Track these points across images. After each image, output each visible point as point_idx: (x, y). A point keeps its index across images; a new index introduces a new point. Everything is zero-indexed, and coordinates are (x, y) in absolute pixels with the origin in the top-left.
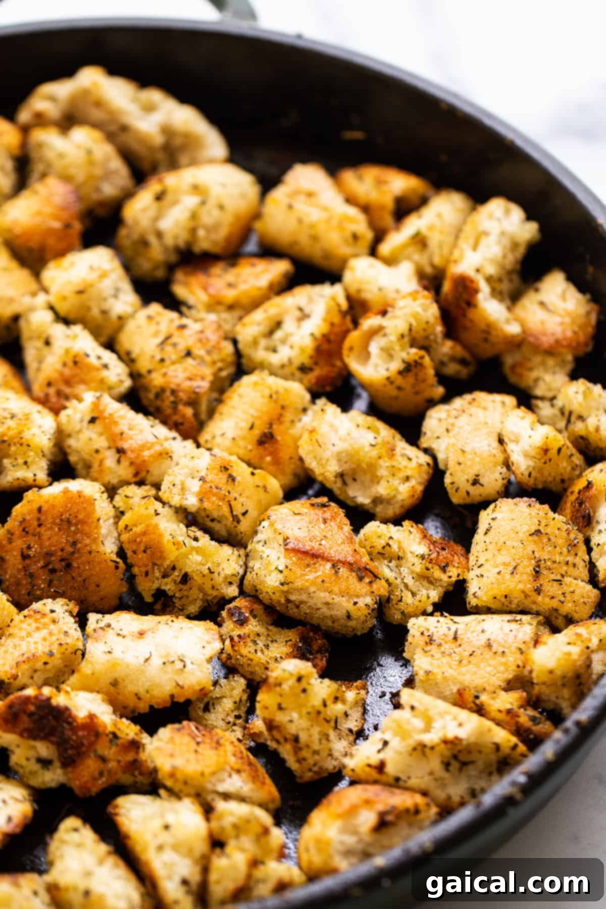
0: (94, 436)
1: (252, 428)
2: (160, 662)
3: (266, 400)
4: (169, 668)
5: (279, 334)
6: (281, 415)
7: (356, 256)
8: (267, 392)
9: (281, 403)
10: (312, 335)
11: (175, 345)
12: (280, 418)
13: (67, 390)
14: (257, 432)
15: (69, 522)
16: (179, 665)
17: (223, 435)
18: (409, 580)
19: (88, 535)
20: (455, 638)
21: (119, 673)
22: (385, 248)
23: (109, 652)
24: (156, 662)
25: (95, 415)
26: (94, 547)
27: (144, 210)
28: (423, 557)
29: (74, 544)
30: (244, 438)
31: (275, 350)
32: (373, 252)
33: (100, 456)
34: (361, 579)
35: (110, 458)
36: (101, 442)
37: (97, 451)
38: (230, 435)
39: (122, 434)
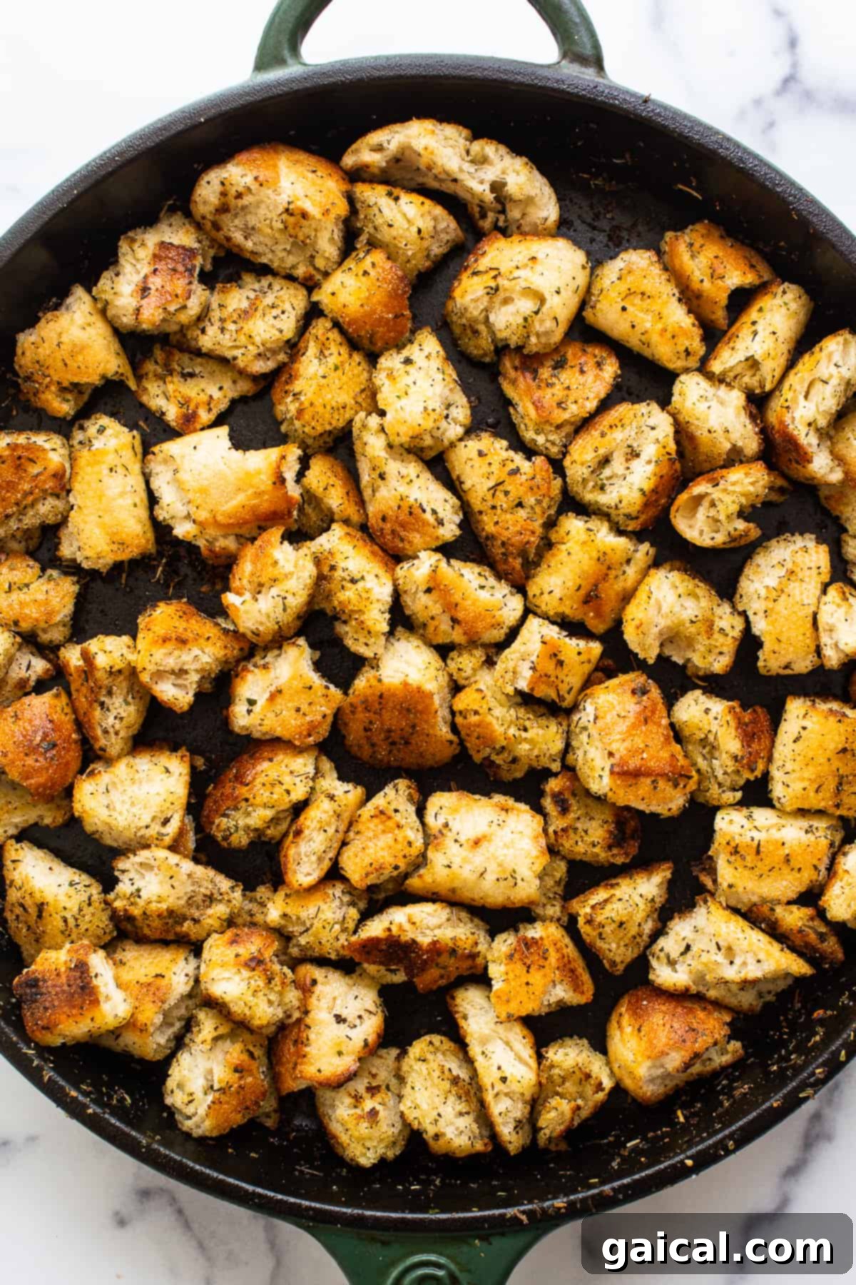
0: (430, 604)
1: (579, 588)
2: (494, 877)
3: (593, 562)
4: (502, 883)
5: (607, 472)
6: (607, 575)
7: (687, 370)
8: (595, 555)
9: (608, 562)
10: (641, 490)
11: (506, 493)
12: (605, 577)
13: (403, 533)
14: (582, 592)
15: (408, 710)
16: (511, 881)
17: (551, 592)
18: (719, 773)
19: (426, 722)
20: (758, 852)
21: (457, 884)
22: (716, 367)
23: (449, 867)
24: (491, 877)
25: (431, 585)
26: (431, 732)
27: (476, 300)
28: (735, 758)
29: (414, 727)
30: (571, 597)
31: (602, 488)
32: (703, 368)
33: (435, 623)
34: (676, 785)
35: (445, 625)
36: (436, 609)
37: (433, 618)
38: (558, 593)
39: (457, 605)
